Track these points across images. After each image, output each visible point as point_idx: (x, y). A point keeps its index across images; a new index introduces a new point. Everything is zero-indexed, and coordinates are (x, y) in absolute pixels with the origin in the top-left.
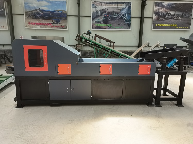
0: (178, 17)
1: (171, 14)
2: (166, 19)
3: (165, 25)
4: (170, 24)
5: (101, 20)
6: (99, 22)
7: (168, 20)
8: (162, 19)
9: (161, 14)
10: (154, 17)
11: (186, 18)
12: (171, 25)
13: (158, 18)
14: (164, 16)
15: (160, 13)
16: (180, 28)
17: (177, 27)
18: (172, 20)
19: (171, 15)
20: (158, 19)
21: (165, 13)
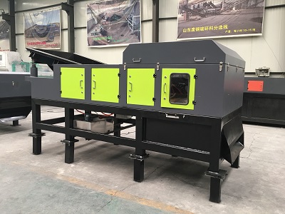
0: (231, 9)
1: (215, 4)
2: (203, 16)
3: (202, 29)
4: (214, 25)
5: (99, 30)
6: (96, 34)
7: (208, 19)
8: (195, 17)
9: (192, 8)
10: (179, 16)
11: (250, 7)
12: (216, 28)
13: (187, 16)
14: (200, 11)
15: (190, 5)
16: (235, 31)
17: (228, 30)
18: (218, 17)
19: (215, 7)
20: (188, 19)
21: (201, 4)
